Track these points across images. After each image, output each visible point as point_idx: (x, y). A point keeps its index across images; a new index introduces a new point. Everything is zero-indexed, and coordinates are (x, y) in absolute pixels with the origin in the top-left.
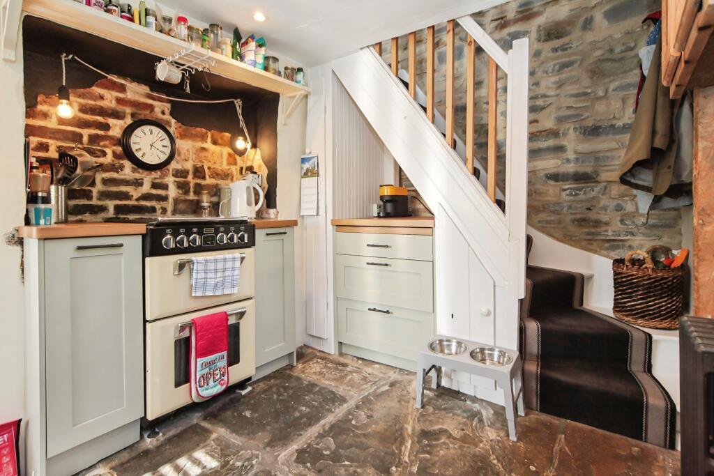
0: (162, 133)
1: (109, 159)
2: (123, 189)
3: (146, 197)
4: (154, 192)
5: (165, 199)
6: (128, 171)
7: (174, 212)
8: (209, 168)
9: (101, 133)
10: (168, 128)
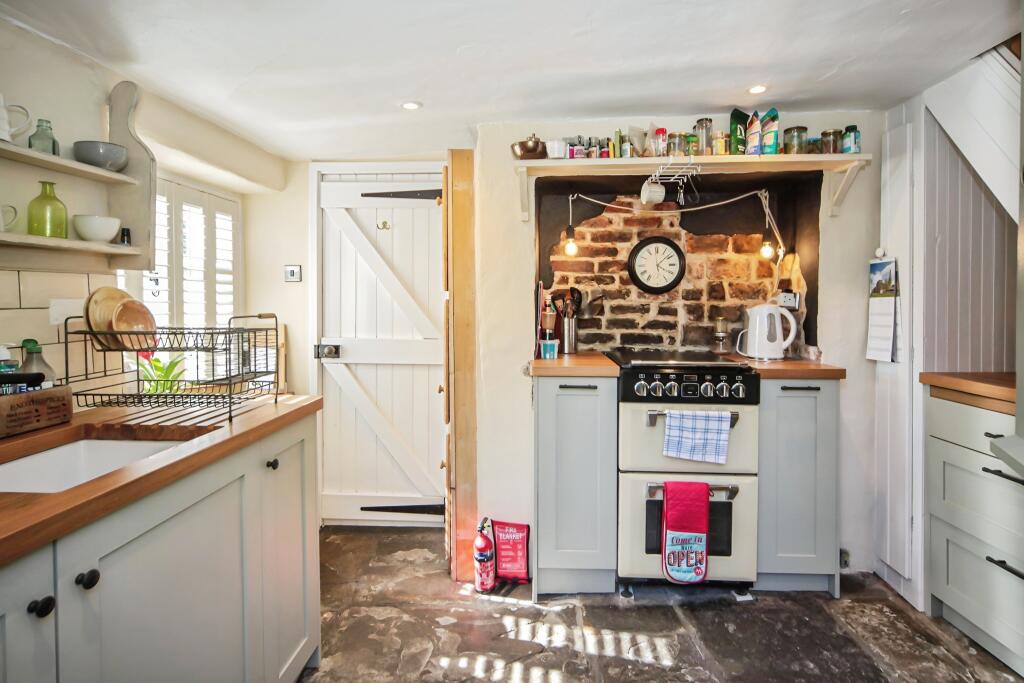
0: (670, 251)
1: (615, 286)
2: (629, 316)
3: (653, 325)
4: (662, 318)
5: (673, 326)
6: (634, 298)
7: (684, 343)
8: (730, 285)
9: (610, 259)
10: (677, 242)
